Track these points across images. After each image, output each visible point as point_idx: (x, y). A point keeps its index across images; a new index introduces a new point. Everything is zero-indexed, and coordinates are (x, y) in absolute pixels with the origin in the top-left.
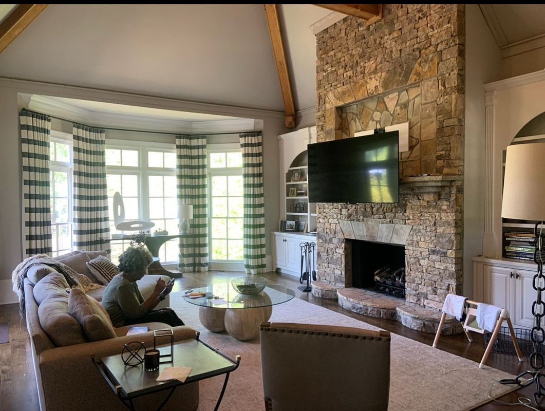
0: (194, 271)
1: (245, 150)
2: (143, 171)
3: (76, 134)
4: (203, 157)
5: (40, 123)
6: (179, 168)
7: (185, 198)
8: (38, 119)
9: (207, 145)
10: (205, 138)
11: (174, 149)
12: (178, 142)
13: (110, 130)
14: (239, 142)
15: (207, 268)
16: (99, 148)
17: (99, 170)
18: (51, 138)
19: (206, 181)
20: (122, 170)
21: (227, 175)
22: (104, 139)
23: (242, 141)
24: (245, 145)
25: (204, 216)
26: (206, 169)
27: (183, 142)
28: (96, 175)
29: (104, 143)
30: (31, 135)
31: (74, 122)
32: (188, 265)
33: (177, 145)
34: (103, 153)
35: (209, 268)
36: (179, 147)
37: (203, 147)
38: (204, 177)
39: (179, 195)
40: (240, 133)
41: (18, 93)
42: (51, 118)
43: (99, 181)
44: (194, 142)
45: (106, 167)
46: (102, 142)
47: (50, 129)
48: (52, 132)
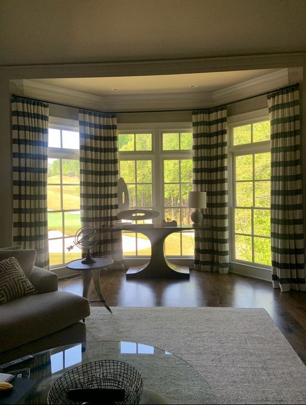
0: (212, 272)
1: (273, 115)
2: (158, 155)
3: (82, 120)
4: (223, 132)
5: (32, 109)
6: (195, 149)
7: (202, 184)
8: (29, 105)
9: (227, 118)
10: (225, 108)
11: (190, 128)
12: (194, 118)
13: (123, 114)
14: (267, 107)
15: (226, 270)
16: (111, 133)
17: (111, 156)
18: (49, 125)
19: (226, 162)
20: (135, 155)
21: (253, 153)
22: (116, 124)
23: (270, 103)
24: (274, 108)
25: (223, 205)
26: (226, 147)
27: (200, 117)
28: (107, 162)
29: (116, 128)
30: (21, 121)
31: (80, 108)
32: (204, 263)
33: (193, 123)
34: (115, 139)
35: (229, 269)
36: (196, 124)
37: (223, 120)
38: (223, 157)
39: (195, 180)
40: (269, 93)
41: (10, 81)
42: (48, 104)
43: (111, 167)
44: (213, 117)
45: (117, 153)
46: (114, 127)
47: (48, 115)
48: (50, 118)
